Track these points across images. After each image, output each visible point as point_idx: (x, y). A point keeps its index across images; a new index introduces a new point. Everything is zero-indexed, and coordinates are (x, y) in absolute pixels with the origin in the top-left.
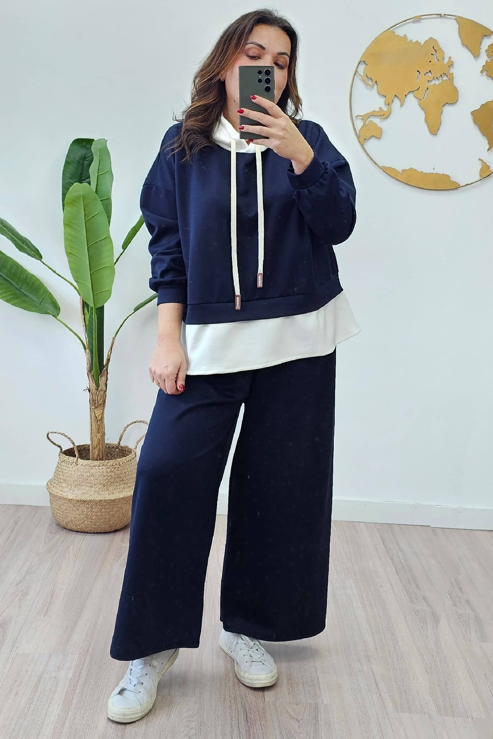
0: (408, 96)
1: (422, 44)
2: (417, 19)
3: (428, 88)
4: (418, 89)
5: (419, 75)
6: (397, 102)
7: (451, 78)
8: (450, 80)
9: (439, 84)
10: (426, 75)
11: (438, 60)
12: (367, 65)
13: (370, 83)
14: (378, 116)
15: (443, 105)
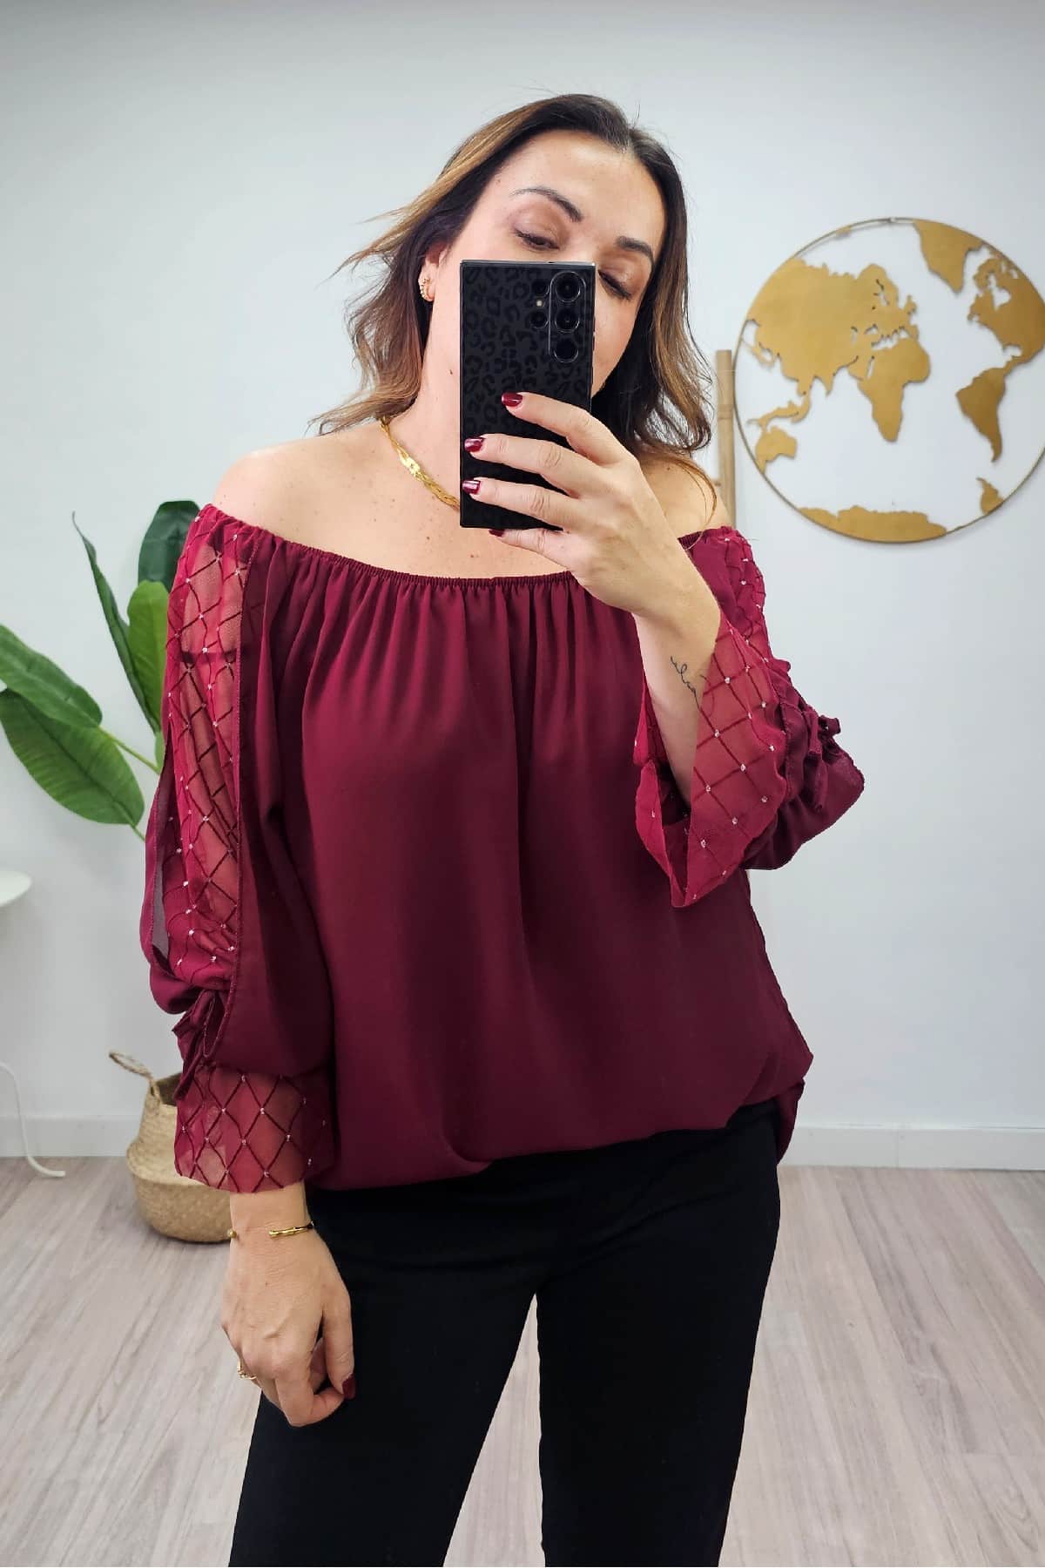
0: (837, 376)
1: (856, 277)
2: (844, 233)
3: (873, 358)
4: (855, 361)
5: (855, 334)
6: (818, 389)
7: (914, 333)
8: (911, 336)
9: (894, 347)
10: (869, 333)
11: (888, 303)
12: (759, 325)
13: (768, 357)
14: (785, 417)
15: (904, 386)
